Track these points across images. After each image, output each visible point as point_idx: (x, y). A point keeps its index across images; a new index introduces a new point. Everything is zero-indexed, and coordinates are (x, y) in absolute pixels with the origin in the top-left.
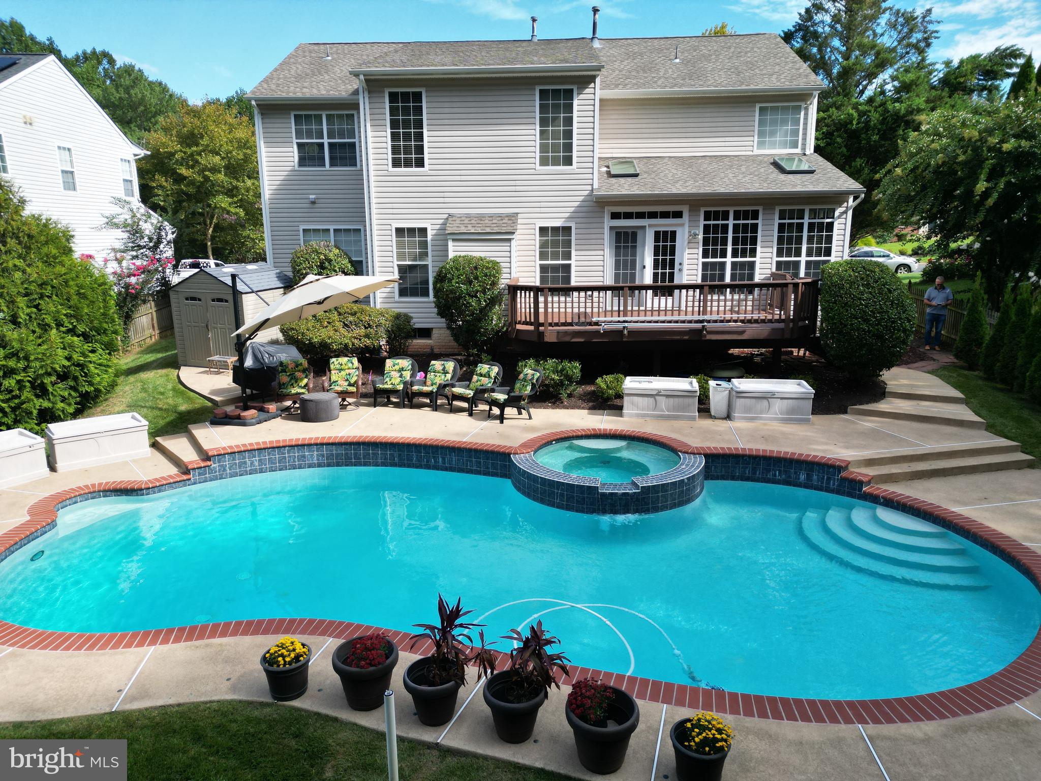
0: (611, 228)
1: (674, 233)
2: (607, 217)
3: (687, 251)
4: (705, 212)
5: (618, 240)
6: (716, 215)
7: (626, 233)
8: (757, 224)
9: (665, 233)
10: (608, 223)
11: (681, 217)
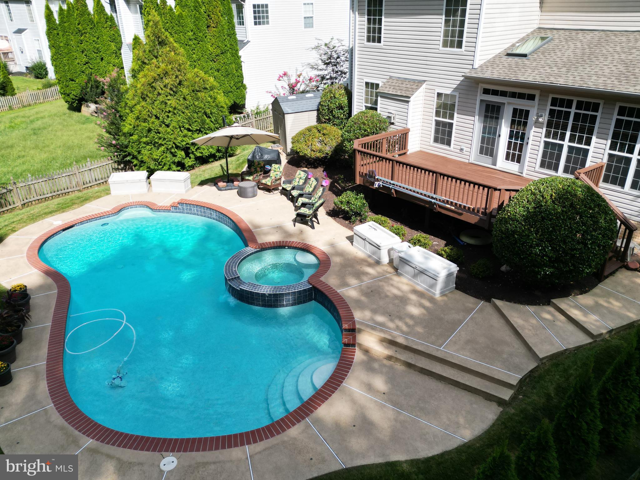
0: (482, 101)
1: (527, 112)
2: (480, 91)
3: (534, 129)
4: (553, 98)
5: (487, 110)
6: (562, 103)
7: (493, 106)
8: (596, 117)
9: (521, 110)
10: (480, 96)
11: (534, 100)
